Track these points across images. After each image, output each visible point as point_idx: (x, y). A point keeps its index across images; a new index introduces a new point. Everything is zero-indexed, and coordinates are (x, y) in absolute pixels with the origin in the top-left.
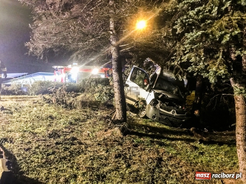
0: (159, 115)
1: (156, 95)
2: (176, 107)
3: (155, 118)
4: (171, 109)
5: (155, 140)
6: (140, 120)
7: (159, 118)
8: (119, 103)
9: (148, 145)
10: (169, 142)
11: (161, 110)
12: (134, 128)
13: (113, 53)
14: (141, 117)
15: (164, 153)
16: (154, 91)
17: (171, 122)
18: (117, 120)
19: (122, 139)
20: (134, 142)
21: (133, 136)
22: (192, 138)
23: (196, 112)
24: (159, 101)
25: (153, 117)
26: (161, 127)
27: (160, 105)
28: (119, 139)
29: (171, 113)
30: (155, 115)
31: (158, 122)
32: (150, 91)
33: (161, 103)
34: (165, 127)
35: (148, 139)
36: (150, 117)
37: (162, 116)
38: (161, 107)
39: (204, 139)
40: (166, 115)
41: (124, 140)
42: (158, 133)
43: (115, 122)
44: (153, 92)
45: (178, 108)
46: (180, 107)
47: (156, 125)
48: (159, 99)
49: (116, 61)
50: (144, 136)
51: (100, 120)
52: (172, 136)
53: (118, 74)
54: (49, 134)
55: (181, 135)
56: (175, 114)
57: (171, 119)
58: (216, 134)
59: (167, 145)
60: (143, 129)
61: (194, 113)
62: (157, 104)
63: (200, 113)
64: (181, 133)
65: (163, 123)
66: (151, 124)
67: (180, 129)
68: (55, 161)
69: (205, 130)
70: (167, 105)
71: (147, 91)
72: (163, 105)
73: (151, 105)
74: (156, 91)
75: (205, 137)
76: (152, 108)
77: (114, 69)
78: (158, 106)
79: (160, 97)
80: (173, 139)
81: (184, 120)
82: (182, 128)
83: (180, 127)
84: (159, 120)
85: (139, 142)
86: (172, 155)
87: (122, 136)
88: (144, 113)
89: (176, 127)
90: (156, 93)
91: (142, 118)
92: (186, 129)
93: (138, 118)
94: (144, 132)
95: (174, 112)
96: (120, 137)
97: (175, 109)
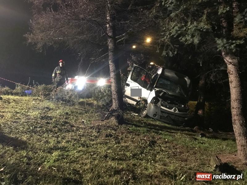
0: (160, 113)
1: (157, 93)
2: (178, 105)
3: (156, 116)
4: (173, 106)
7: (161, 116)
8: (115, 93)
10: (168, 133)
11: (162, 107)
12: (132, 122)
14: (142, 116)
15: (160, 139)
17: (173, 120)
18: (113, 110)
19: (117, 126)
21: (130, 126)
22: (194, 134)
23: (200, 112)
24: (160, 99)
25: (154, 115)
27: (161, 103)
28: (114, 127)
29: (172, 110)
30: (156, 113)
31: (159, 121)
32: (151, 90)
33: (162, 101)
34: (167, 125)
35: (145, 129)
36: (151, 116)
37: (164, 114)
38: (162, 105)
40: (168, 113)
41: (119, 128)
44: (154, 91)
45: (180, 106)
46: (183, 106)
47: (158, 123)
48: (160, 97)
49: (112, 52)
50: (142, 127)
52: (172, 131)
53: (115, 65)
56: (177, 112)
57: (173, 117)
58: (221, 133)
60: (142, 124)
61: (198, 112)
62: (158, 102)
63: (204, 113)
64: (183, 130)
65: (165, 121)
66: (151, 122)
67: (182, 127)
68: (41, 131)
69: (210, 130)
70: (169, 104)
71: (147, 90)
72: (164, 102)
73: (152, 103)
74: (157, 89)
76: (152, 107)
77: (110, 59)
79: (161, 95)
80: (173, 133)
81: (186, 119)
83: (183, 126)
84: (160, 118)
86: (168, 140)
87: (117, 124)
88: (145, 113)
89: (179, 126)
92: (189, 128)
93: (139, 117)
95: (175, 110)
96: (115, 125)
97: (177, 107)
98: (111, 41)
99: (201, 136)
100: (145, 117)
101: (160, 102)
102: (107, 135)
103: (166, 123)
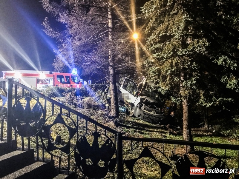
0: (143, 114)
1: (142, 100)
2: (156, 109)
3: (140, 117)
4: (152, 110)
5: (138, 130)
6: (129, 118)
7: (143, 117)
8: (113, 105)
9: (132, 133)
10: (147, 132)
11: (145, 111)
12: (124, 123)
13: (111, 71)
16: (140, 97)
17: (152, 120)
18: (112, 116)
19: (115, 128)
20: (123, 131)
21: (123, 127)
22: (166, 131)
23: (172, 113)
24: (143, 104)
26: (144, 123)
29: (152, 113)
30: (141, 114)
31: (142, 120)
32: (137, 97)
33: (145, 106)
34: (147, 123)
35: (133, 130)
36: (136, 116)
37: (146, 115)
38: (145, 109)
39: (175, 132)
40: (149, 115)
42: (141, 127)
43: (111, 118)
45: (157, 110)
46: (160, 109)
47: (141, 122)
48: (143, 103)
49: (112, 76)
50: (130, 128)
51: (101, 116)
52: (151, 129)
53: (114, 85)
54: (69, 123)
55: (158, 129)
56: (155, 114)
57: (152, 117)
59: (146, 134)
60: (130, 124)
61: (170, 113)
62: (142, 106)
63: (175, 114)
64: (158, 128)
65: (147, 120)
66: (137, 121)
67: (158, 125)
70: (149, 107)
71: (135, 96)
73: (138, 107)
74: (141, 97)
75: (175, 131)
76: (138, 109)
77: (111, 81)
78: (143, 108)
79: (144, 101)
80: (151, 131)
81: (161, 119)
82: (160, 124)
84: (143, 118)
85: (126, 131)
87: (115, 127)
88: (132, 113)
89: (156, 124)
90: (142, 98)
91: (131, 116)
92: (163, 126)
93: (128, 116)
94: (131, 126)
95: (154, 113)
96: (114, 128)
97: (155, 111)
98: (111, 69)
99: (169, 134)
100: (132, 117)
101: (144, 106)
102: (111, 136)
103: (147, 122)
